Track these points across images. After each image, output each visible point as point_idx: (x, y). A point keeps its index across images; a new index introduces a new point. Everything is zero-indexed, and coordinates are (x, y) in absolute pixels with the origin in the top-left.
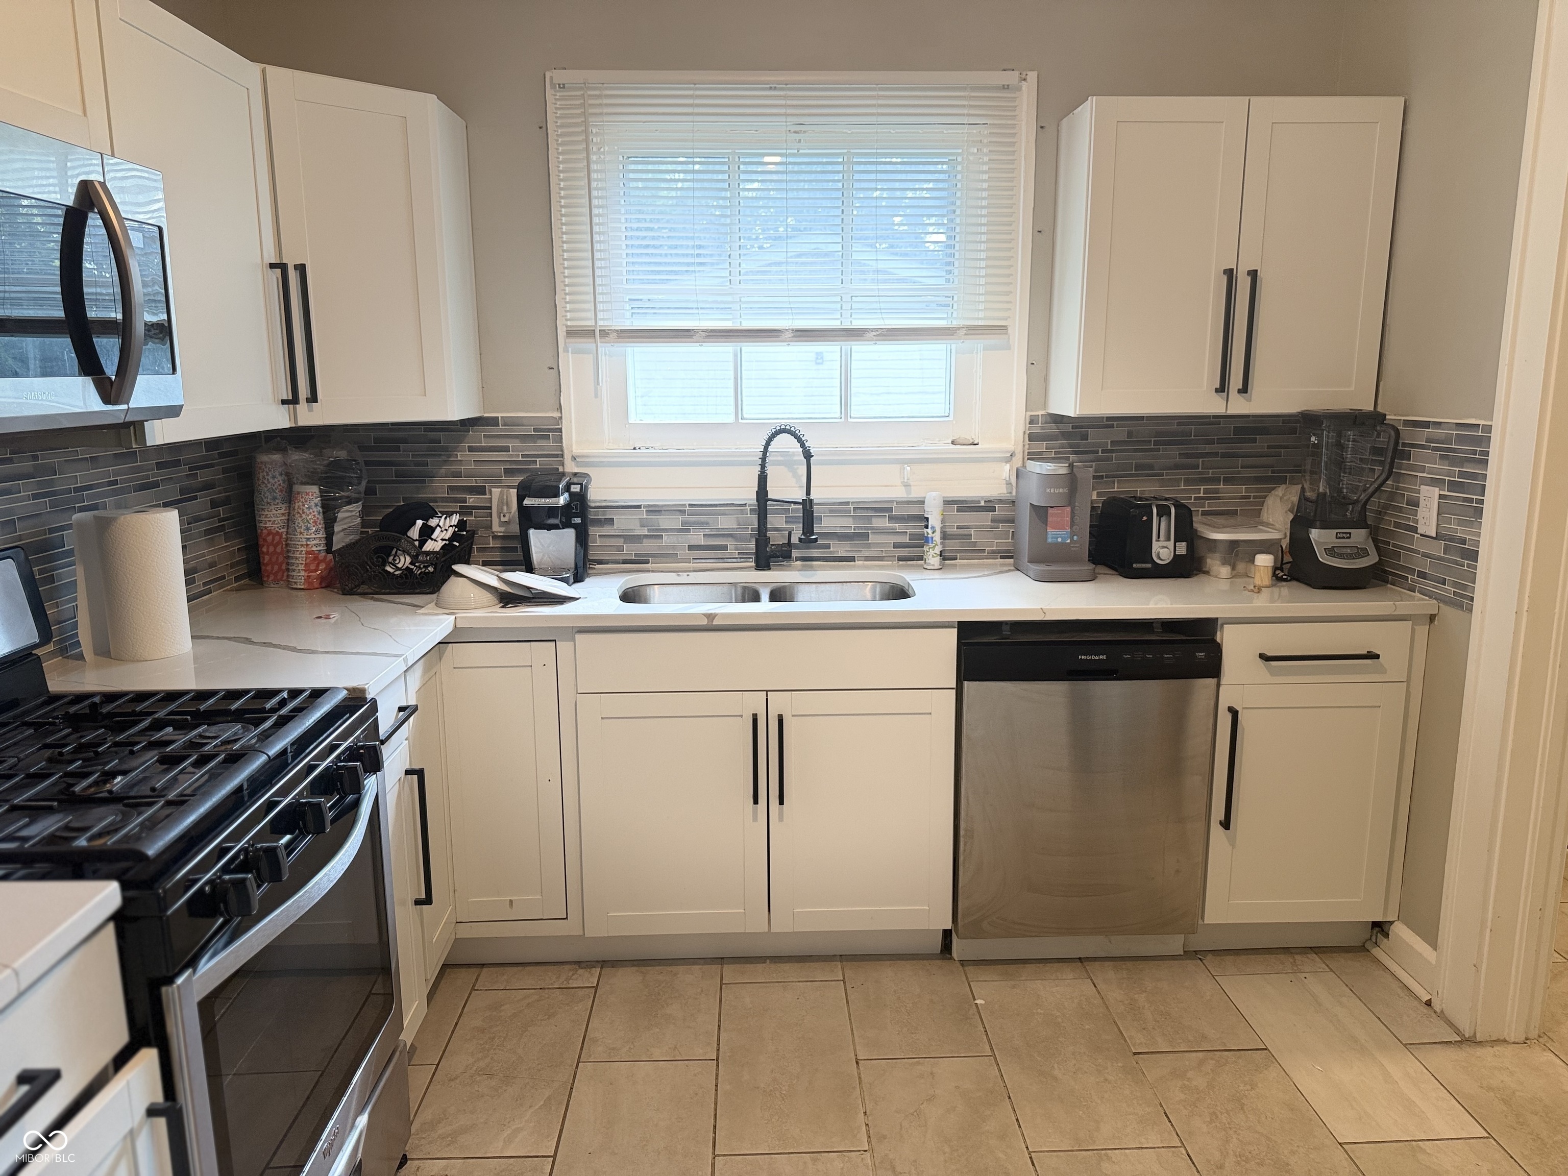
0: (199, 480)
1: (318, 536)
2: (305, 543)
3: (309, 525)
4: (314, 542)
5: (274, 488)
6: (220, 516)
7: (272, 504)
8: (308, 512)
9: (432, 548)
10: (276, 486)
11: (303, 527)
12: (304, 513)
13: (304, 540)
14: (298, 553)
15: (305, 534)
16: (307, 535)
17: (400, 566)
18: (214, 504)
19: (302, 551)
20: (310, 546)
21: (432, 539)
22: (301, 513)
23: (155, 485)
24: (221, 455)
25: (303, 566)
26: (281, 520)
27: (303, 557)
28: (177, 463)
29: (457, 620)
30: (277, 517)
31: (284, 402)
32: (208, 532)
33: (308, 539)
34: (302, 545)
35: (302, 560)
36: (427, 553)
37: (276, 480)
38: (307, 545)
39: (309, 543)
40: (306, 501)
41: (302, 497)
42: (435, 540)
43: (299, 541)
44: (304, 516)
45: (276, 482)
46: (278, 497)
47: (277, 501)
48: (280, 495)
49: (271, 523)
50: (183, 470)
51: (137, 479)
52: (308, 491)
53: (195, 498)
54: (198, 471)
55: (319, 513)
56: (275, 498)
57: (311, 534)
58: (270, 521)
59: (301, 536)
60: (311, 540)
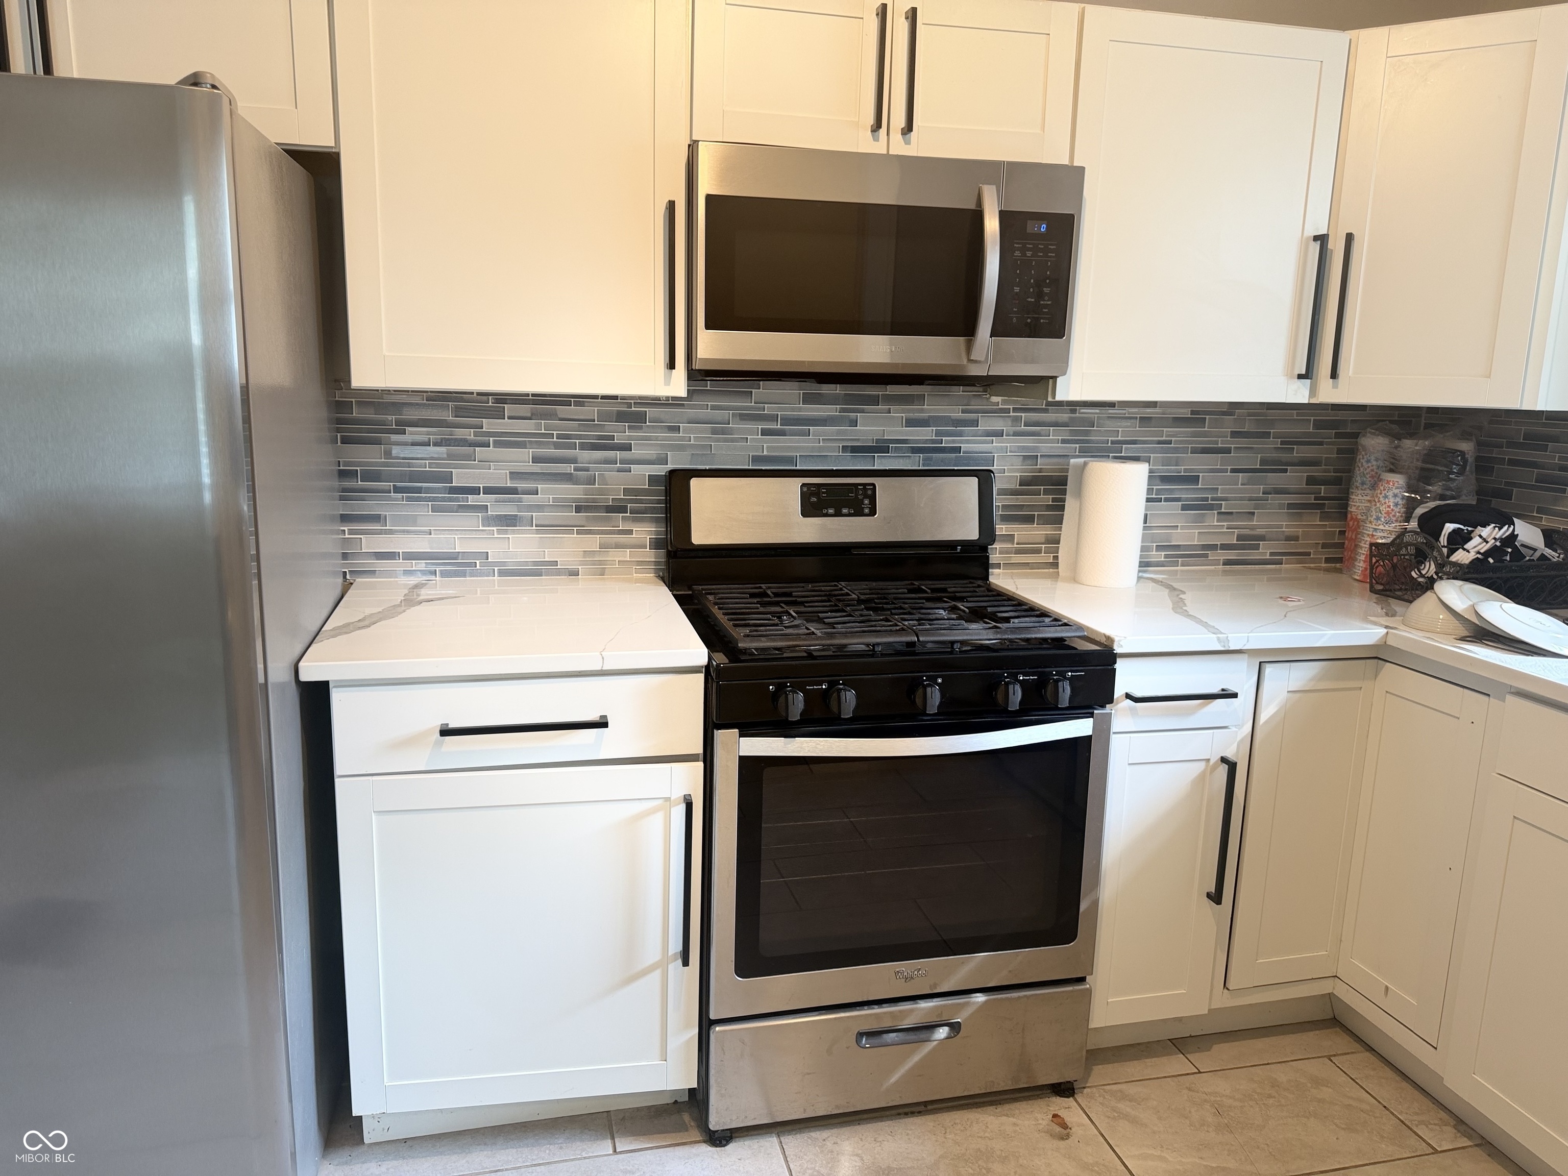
0: (1295, 455)
1: (1387, 527)
2: (1371, 533)
3: (1380, 515)
4: (1382, 534)
5: (1365, 472)
6: (1321, 494)
7: (1359, 488)
8: (1383, 502)
9: (1460, 560)
10: (1367, 471)
11: (1374, 517)
12: (1379, 501)
13: (1371, 530)
14: (1363, 542)
15: (1373, 524)
16: (1375, 525)
17: (1424, 572)
18: (1311, 481)
19: (1367, 541)
20: (1375, 537)
21: (1464, 549)
22: (1377, 501)
23: (1228, 451)
24: (1338, 435)
25: (1364, 556)
26: (1365, 507)
27: (1366, 547)
28: (1266, 435)
29: (1389, 635)
30: (1362, 502)
31: (1300, 377)
32: (1290, 506)
33: (1375, 530)
34: (1368, 535)
35: (1365, 551)
36: (1455, 564)
37: (1370, 464)
38: (1373, 535)
39: (1374, 534)
40: (1384, 490)
41: (1382, 485)
42: (1468, 551)
43: (1367, 530)
44: (1378, 505)
45: (1368, 467)
46: (1368, 482)
47: (1365, 486)
48: (1370, 481)
49: (1355, 508)
50: (1272, 443)
51: (1201, 442)
52: (1389, 479)
53: (1286, 471)
54: (1295, 447)
55: (1396, 505)
56: (1363, 483)
57: (1380, 525)
58: (1355, 506)
59: (1370, 525)
60: (1378, 531)
